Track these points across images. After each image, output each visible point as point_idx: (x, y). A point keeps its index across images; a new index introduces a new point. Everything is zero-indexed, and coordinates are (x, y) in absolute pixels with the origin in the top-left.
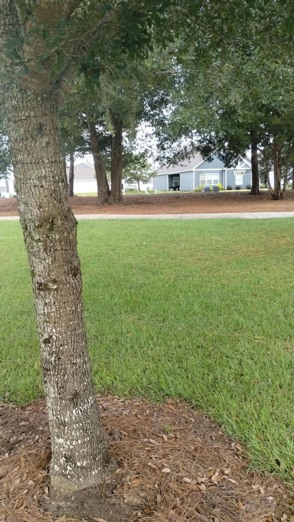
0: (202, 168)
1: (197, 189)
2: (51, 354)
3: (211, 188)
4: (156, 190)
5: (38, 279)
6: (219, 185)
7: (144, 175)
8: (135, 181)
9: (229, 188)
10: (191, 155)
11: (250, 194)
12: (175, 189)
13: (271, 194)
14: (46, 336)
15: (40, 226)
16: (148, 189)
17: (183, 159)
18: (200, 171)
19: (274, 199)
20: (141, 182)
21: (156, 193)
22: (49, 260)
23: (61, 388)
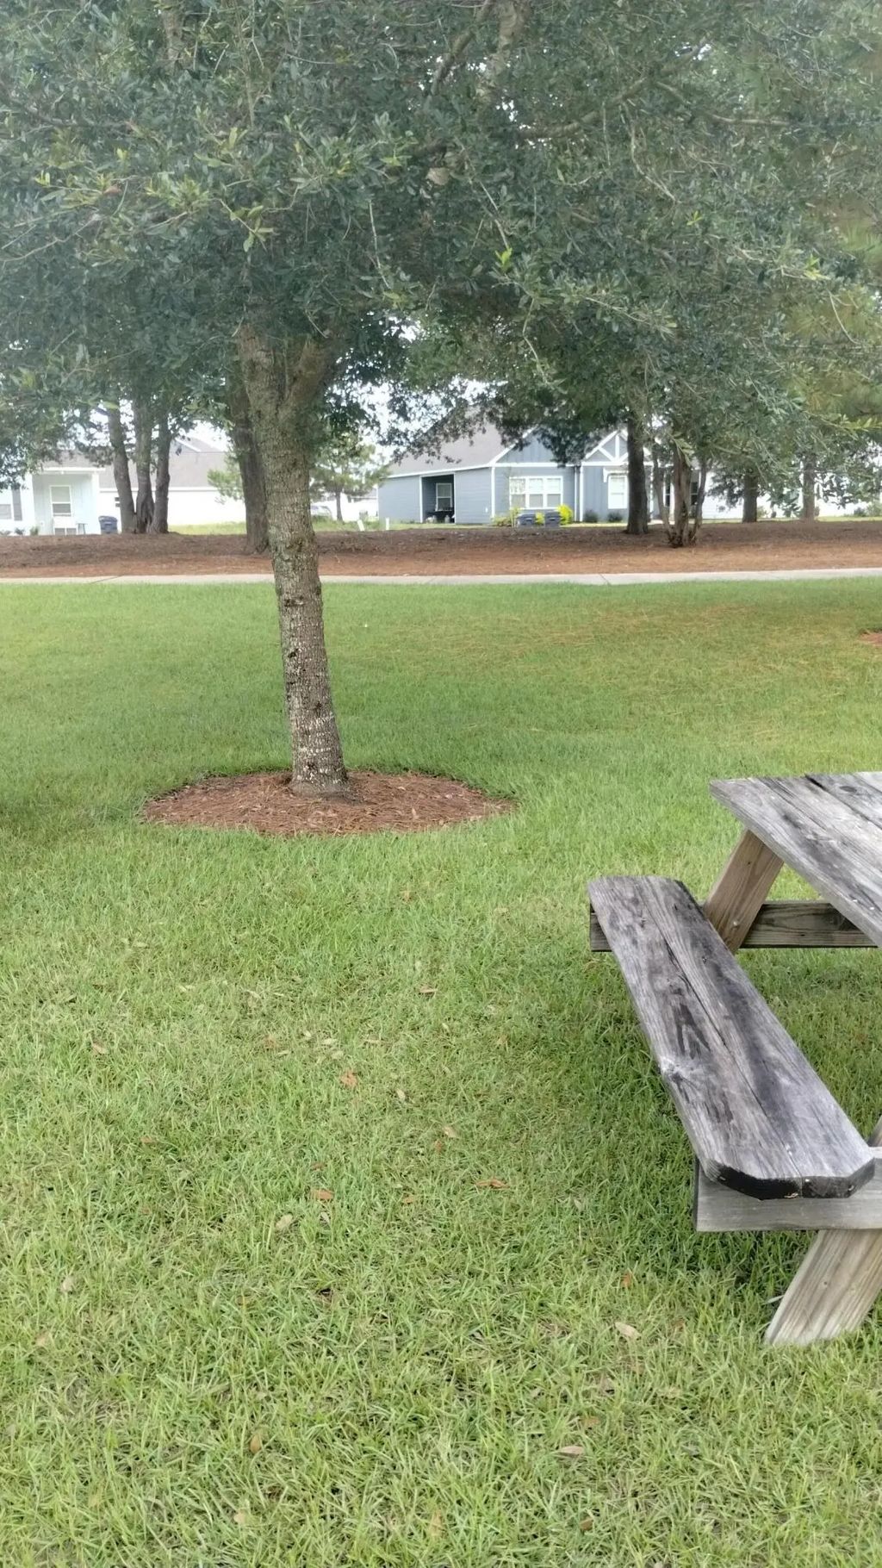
0: (517, 461)
1: (501, 519)
2: (295, 667)
3: (540, 517)
4: (387, 520)
5: (285, 596)
6: (561, 508)
7: (354, 477)
8: (327, 495)
9: (590, 518)
10: (477, 426)
11: (626, 532)
12: (440, 517)
13: (667, 532)
14: (292, 650)
15: (291, 547)
16: (363, 515)
17: (456, 436)
18: (510, 468)
19: (675, 546)
20: (343, 497)
21: (387, 528)
22: (297, 578)
23: (306, 699)
